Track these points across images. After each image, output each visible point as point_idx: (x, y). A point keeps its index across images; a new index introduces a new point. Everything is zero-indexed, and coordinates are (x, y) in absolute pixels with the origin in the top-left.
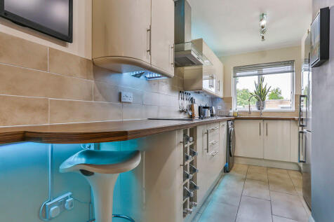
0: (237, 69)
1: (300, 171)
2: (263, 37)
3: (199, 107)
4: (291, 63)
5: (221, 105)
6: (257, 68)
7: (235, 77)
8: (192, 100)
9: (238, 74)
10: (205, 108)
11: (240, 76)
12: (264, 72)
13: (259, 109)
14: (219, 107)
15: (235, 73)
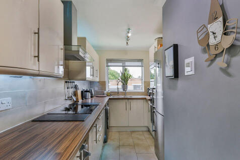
0: (109, 61)
1: (149, 131)
2: (127, 43)
3: (82, 92)
4: (141, 60)
5: (98, 87)
6: (122, 61)
7: (108, 66)
8: (76, 87)
9: (109, 64)
10: (87, 91)
11: (111, 66)
12: (126, 65)
13: (124, 90)
14: (96, 89)
15: (107, 63)
